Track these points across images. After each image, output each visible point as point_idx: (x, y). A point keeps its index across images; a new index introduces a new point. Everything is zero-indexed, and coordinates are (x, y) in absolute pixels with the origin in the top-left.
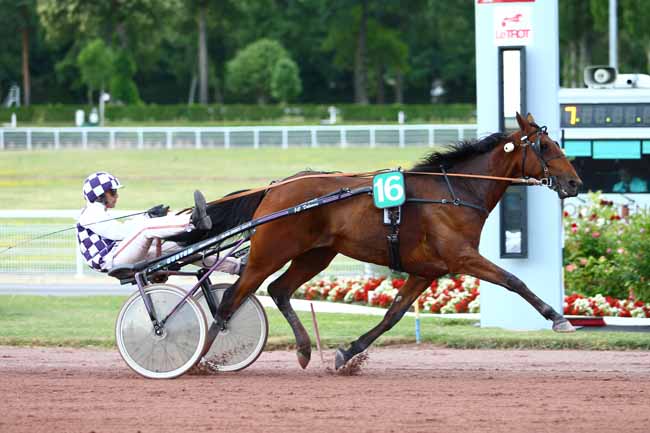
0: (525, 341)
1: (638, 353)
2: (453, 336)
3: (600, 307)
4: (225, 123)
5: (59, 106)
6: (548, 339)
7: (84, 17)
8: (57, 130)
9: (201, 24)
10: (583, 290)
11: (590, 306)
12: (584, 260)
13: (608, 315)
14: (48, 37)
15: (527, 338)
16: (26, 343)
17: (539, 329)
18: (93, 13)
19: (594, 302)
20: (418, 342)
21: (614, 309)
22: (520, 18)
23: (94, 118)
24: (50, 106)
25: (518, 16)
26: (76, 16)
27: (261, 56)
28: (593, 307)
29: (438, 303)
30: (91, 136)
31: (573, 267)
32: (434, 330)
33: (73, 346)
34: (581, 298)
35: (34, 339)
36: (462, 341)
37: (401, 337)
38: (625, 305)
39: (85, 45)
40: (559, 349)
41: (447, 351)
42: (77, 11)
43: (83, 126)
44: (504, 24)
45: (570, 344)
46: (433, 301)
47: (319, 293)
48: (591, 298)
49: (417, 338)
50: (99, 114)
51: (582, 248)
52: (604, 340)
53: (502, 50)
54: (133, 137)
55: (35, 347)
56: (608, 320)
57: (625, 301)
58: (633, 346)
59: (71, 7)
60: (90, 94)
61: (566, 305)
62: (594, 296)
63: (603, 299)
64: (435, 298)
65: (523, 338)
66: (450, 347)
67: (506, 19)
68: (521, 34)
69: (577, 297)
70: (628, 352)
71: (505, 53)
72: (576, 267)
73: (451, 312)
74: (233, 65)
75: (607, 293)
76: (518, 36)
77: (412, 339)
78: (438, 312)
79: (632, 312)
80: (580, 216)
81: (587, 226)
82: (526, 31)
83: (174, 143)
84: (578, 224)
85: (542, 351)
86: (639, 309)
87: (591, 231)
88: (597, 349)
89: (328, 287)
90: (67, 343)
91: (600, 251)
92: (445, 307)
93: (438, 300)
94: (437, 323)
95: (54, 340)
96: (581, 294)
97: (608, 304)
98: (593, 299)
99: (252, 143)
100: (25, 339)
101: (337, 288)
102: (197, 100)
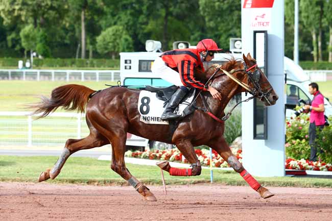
0: (267, 182)
1: (326, 189)
2: (230, 179)
3: (304, 165)
4: (96, 68)
5: (10, 58)
6: (279, 181)
7: (23, 13)
8: (10, 71)
9: (83, 17)
10: (294, 156)
11: (298, 164)
12: (294, 141)
13: (308, 169)
14: (4, 23)
15: (268, 180)
16: (9, 180)
17: (273, 176)
18: (28, 11)
19: (300, 163)
20: (212, 182)
21: (311, 167)
22: (265, 16)
23: (28, 65)
24: (5, 58)
25: (264, 15)
26: (19, 12)
27: (114, 35)
28: (300, 165)
29: (219, 162)
30: (27, 74)
31: (289, 144)
32: (219, 176)
33: (33, 182)
34: (294, 160)
35: (13, 178)
36: (234, 182)
37: (203, 179)
38: (316, 164)
39: (24, 27)
40: (284, 186)
41: (227, 187)
42: (20, 9)
43: (22, 69)
44: (256, 19)
45: (290, 184)
46: (216, 161)
47: (157, 157)
48: (298, 160)
49: (211, 180)
50: (30, 63)
51: (293, 135)
52: (308, 182)
53: (255, 32)
54: (49, 75)
55: (14, 182)
56: (308, 172)
57: (316, 162)
58: (323, 185)
59: (17, 7)
60: (25, 53)
61: (286, 164)
62: (300, 159)
63: (305, 161)
64: (218, 159)
65: (266, 180)
66: (228, 184)
67: (257, 16)
68: (265, 24)
69: (291, 160)
70: (321, 189)
71: (257, 34)
72: (290, 145)
73: (226, 167)
74: (99, 39)
75: (306, 158)
76: (263, 25)
77: (209, 180)
78: (219, 166)
79: (320, 168)
80: (292, 118)
81: (296, 123)
82: (268, 23)
83: (70, 78)
84: (290, 122)
85: (276, 188)
86: (324, 167)
87: (298, 126)
88: (305, 187)
89: (161, 153)
90: (30, 180)
91: (302, 137)
92: (223, 164)
93: (219, 160)
94: (220, 172)
95: (23, 179)
96: (293, 158)
97: (307, 164)
98: (300, 161)
99: (111, 79)
100: (8, 178)
101: (166, 154)
102: (80, 56)
